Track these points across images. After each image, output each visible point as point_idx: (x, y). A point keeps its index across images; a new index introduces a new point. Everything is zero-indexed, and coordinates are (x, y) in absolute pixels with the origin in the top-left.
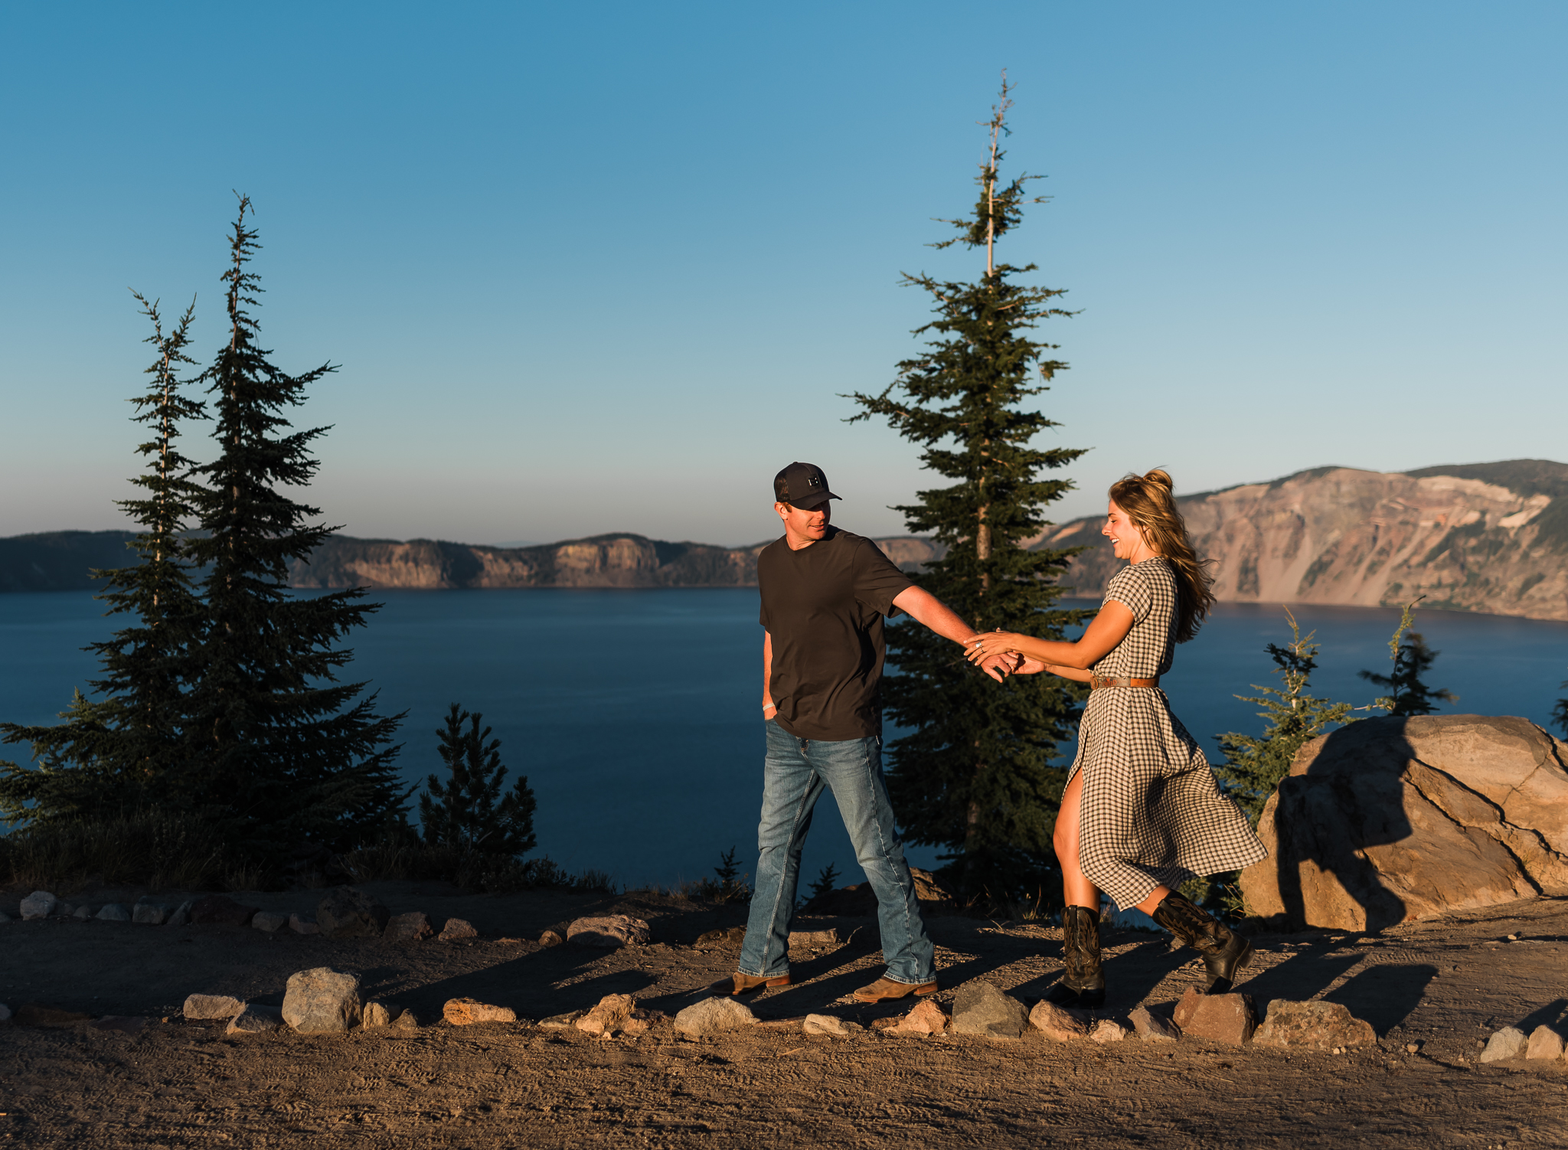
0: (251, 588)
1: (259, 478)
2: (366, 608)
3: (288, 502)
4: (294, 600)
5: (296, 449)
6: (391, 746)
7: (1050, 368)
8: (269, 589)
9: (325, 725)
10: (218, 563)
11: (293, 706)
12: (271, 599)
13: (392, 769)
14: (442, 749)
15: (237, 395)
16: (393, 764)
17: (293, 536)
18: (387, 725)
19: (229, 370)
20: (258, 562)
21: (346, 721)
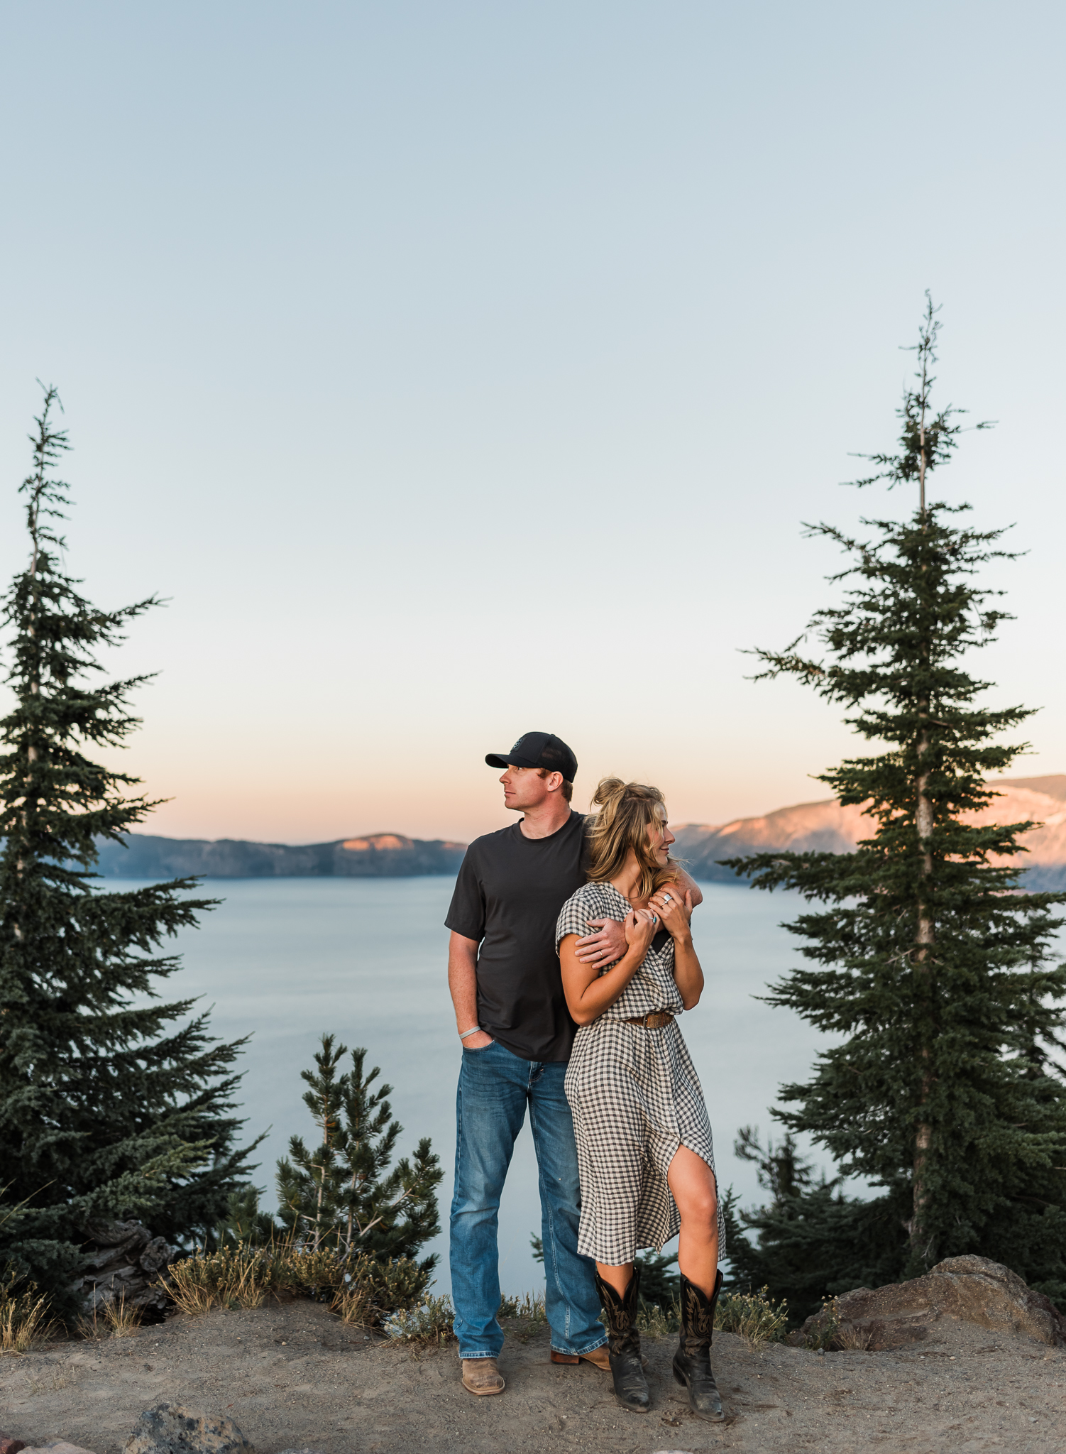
0: (49, 877)
1: (64, 735)
2: (199, 904)
3: (100, 770)
4: (106, 892)
5: (112, 703)
6: (230, 1077)
7: (992, 619)
8: (72, 878)
9: (144, 1053)
10: (8, 847)
11: (104, 1029)
12: (75, 892)
13: (231, 1106)
14: (309, 1099)
15: (36, 630)
16: (231, 1100)
17: (105, 810)
18: (225, 1053)
19: (26, 600)
20: (59, 844)
21: (172, 1048)
